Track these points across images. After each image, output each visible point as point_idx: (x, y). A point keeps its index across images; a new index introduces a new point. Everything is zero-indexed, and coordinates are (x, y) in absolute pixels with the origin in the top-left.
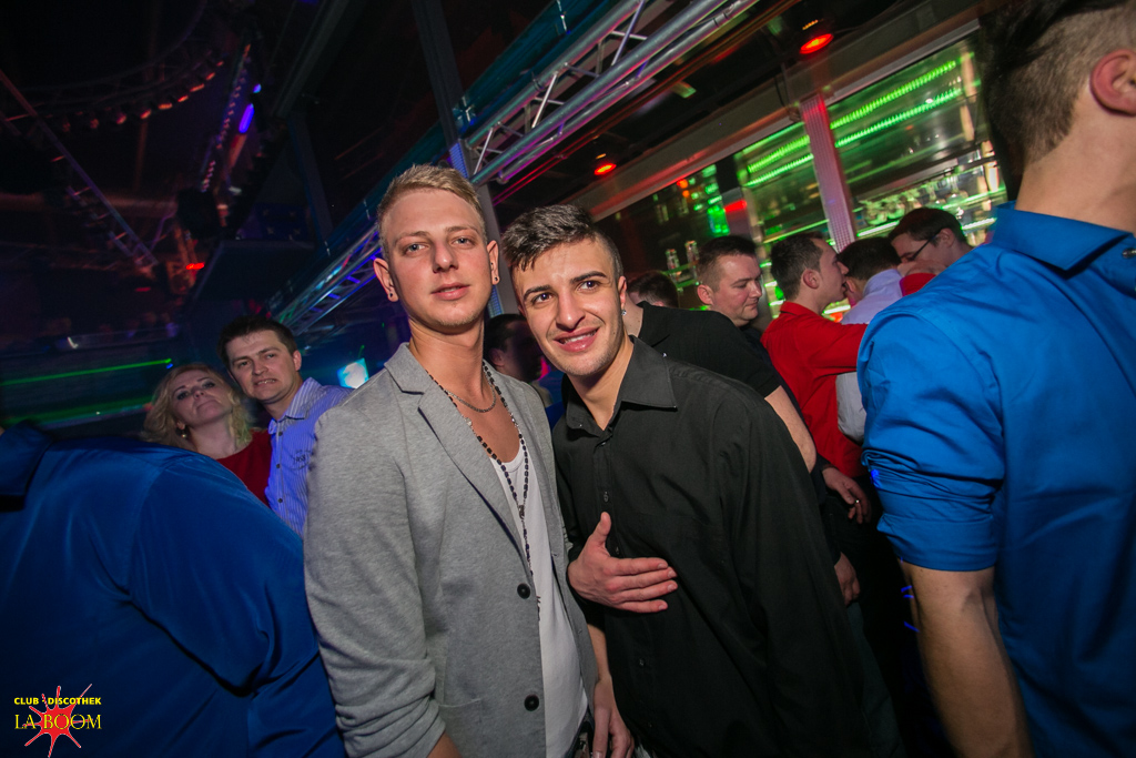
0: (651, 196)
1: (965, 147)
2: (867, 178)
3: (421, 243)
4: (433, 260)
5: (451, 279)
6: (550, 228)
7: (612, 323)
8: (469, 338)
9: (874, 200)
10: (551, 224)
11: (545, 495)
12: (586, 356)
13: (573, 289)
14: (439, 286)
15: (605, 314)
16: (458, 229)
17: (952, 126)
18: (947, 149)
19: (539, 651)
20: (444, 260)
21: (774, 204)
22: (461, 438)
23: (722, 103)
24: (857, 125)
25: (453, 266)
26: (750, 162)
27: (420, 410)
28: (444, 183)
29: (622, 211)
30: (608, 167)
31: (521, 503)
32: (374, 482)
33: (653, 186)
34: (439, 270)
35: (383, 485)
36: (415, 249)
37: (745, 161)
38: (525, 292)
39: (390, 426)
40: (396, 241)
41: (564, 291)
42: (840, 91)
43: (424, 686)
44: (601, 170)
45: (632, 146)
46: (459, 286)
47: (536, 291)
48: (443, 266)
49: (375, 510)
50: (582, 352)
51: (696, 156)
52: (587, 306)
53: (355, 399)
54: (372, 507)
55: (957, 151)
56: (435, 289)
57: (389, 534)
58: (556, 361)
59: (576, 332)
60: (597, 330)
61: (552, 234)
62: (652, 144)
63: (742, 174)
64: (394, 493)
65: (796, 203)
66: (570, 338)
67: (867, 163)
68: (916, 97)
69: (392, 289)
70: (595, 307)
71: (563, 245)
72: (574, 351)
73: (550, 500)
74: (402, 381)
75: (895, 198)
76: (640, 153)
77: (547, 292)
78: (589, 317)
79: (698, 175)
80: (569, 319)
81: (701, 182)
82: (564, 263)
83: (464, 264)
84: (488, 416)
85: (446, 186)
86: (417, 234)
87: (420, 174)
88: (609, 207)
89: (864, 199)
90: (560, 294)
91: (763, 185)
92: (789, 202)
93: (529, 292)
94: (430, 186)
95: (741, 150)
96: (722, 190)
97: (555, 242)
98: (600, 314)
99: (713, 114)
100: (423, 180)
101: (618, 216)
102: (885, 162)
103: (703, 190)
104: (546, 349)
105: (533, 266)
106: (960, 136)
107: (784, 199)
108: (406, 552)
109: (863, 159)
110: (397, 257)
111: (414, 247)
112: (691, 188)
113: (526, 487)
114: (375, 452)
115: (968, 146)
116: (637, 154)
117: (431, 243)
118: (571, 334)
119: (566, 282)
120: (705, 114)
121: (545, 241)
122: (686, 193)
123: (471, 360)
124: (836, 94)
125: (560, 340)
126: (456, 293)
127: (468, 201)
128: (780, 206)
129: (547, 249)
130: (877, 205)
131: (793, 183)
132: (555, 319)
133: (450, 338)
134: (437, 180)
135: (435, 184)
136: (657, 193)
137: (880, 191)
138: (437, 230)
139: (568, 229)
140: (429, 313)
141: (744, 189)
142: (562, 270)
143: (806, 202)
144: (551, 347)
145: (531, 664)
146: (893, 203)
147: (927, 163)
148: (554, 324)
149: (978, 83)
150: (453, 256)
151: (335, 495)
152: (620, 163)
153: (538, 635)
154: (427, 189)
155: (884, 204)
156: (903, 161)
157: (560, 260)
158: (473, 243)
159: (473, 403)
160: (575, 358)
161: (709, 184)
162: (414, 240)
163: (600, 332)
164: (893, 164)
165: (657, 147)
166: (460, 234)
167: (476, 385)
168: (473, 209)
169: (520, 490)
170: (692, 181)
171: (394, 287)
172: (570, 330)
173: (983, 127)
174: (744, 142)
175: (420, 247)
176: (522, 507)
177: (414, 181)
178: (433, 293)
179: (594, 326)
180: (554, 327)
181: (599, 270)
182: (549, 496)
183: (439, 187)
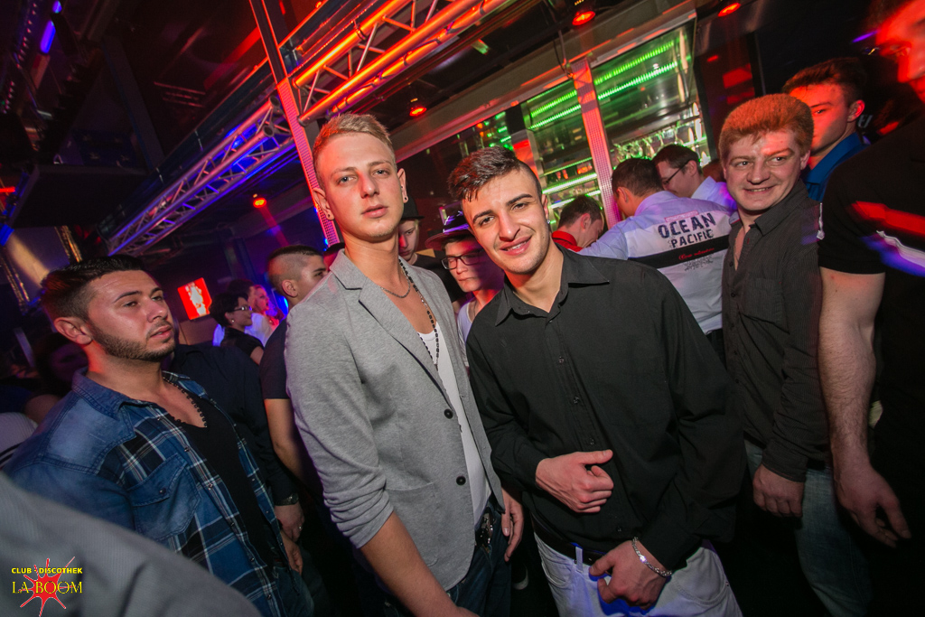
0: (456, 135)
1: (682, 106)
2: (616, 126)
3: (350, 176)
4: (362, 189)
5: (375, 203)
6: (485, 167)
7: (541, 231)
8: (388, 245)
9: (621, 145)
10: (485, 163)
11: (452, 354)
12: (525, 257)
13: (509, 210)
14: (367, 208)
15: (534, 225)
16: (377, 163)
17: (671, 90)
18: (668, 108)
19: (463, 450)
20: (369, 188)
21: (549, 144)
22: (394, 316)
23: (513, 59)
24: (609, 85)
25: (376, 193)
26: (532, 109)
27: (359, 302)
28: (363, 127)
29: (431, 148)
30: (421, 110)
31: (435, 363)
32: (333, 354)
33: (457, 126)
34: (366, 196)
35: (339, 356)
36: (345, 180)
37: (529, 110)
38: (473, 217)
39: (341, 313)
40: (332, 175)
41: (502, 212)
42: (601, 57)
43: (378, 483)
44: (415, 112)
45: (440, 91)
46: (380, 208)
47: (482, 215)
48: (369, 193)
49: (335, 373)
50: (521, 254)
51: (492, 103)
52: (520, 221)
53: (314, 296)
54: (333, 371)
55: (675, 109)
56: (364, 210)
57: (346, 387)
58: (503, 264)
59: (514, 241)
60: (530, 238)
61: (488, 171)
62: (457, 91)
63: (527, 119)
64: (346, 361)
65: (565, 144)
66: (511, 247)
67: (616, 114)
68: (647, 66)
69: (329, 211)
70: (526, 221)
71: (496, 178)
72: (516, 254)
73: (456, 358)
74: (345, 281)
75: (637, 143)
76: (448, 98)
77: (490, 214)
78: (523, 228)
79: (492, 119)
80: (509, 233)
81: (494, 124)
82: (499, 191)
83: (383, 190)
84: (408, 299)
85: (366, 129)
86: (348, 169)
87: (344, 121)
88: (422, 143)
89: (616, 142)
90: (500, 215)
91: (541, 129)
92: (560, 143)
93: (477, 217)
94: (353, 131)
95: (526, 101)
96: (510, 131)
97: (491, 177)
98: (532, 225)
99: (507, 67)
100: (348, 126)
101: (428, 151)
102: (629, 114)
103: (495, 131)
104: (494, 257)
105: (476, 197)
106: (677, 97)
107: (557, 140)
108: (359, 399)
109: (614, 111)
110: (333, 188)
111: (345, 179)
112: (485, 129)
113: (438, 350)
114: (332, 333)
115: (684, 105)
116: (444, 98)
117: (357, 176)
118: (512, 243)
119: (503, 205)
120: (500, 67)
121: (483, 177)
122: (482, 134)
123: (391, 261)
124: (599, 58)
125: (504, 249)
126: (379, 212)
127: (381, 139)
128: (554, 144)
129: (485, 183)
130: (624, 148)
131: (564, 128)
132: (498, 234)
133: (376, 245)
134: (358, 125)
135: (356, 128)
136: (459, 133)
137: (626, 137)
138: (362, 165)
139: (499, 165)
140: (360, 229)
141: (528, 132)
142: (499, 197)
143: (572, 143)
144: (498, 255)
145: (458, 458)
146: (635, 147)
147: (654, 117)
148: (498, 238)
149: (689, 58)
150: (376, 185)
151: (308, 364)
152: (430, 105)
153: (461, 440)
154: (352, 134)
155: (629, 147)
156: (639, 114)
157: (496, 189)
158: (388, 173)
159: (396, 292)
160: (517, 260)
161: (500, 127)
162: (345, 174)
163: (533, 239)
164: (632, 116)
165: (461, 93)
166: (379, 167)
167: (396, 278)
168: (386, 145)
169: (434, 353)
170: (487, 123)
171: (331, 209)
172: (511, 240)
173: (695, 91)
174: (530, 93)
175: (350, 179)
176: (436, 365)
177: (341, 127)
178: (363, 213)
179: (527, 236)
180: (498, 240)
181: (526, 193)
182: (455, 355)
183: (360, 131)
